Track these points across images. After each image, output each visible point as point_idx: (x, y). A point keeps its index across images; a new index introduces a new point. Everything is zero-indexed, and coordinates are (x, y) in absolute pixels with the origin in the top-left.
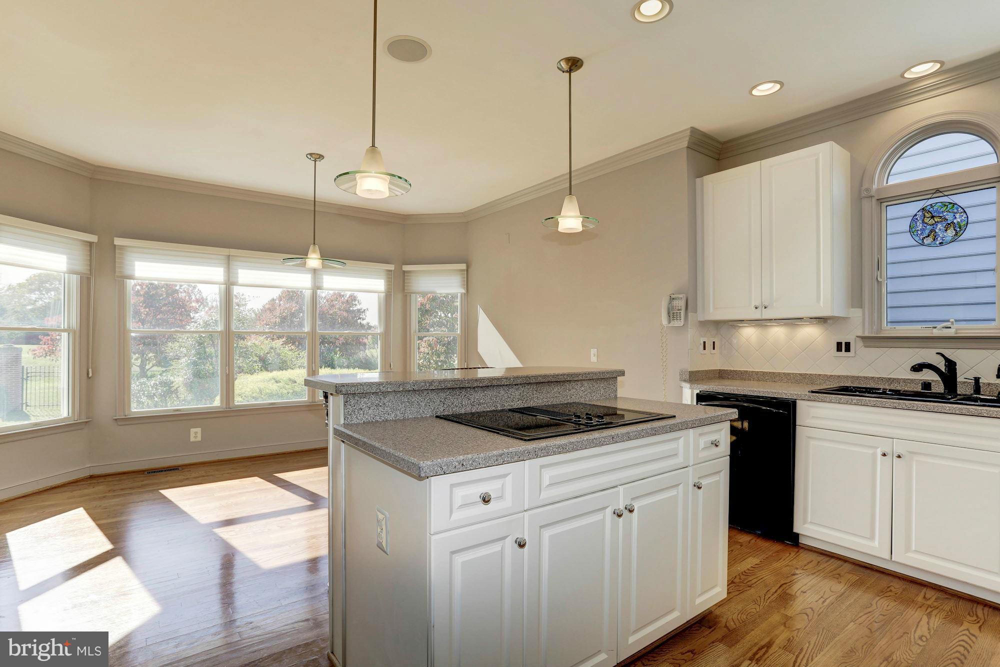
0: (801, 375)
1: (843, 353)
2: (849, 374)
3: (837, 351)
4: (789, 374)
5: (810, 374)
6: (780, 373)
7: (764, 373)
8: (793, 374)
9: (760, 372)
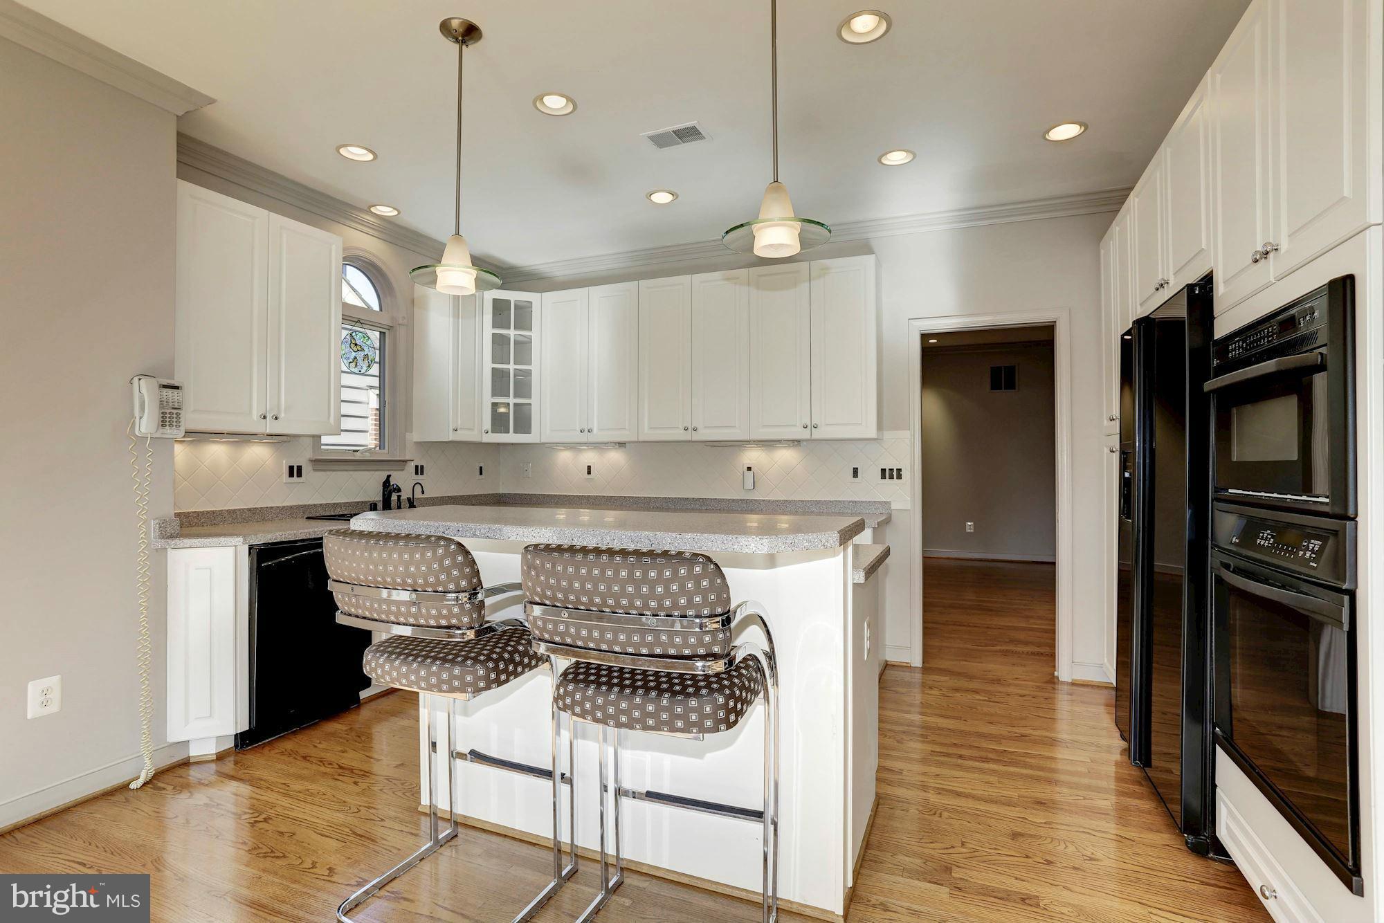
0: (249, 510)
1: (295, 479)
2: (300, 503)
3: (290, 477)
4: (234, 511)
5: (261, 508)
6: (222, 511)
7: (198, 513)
8: (239, 510)
9: (193, 512)
